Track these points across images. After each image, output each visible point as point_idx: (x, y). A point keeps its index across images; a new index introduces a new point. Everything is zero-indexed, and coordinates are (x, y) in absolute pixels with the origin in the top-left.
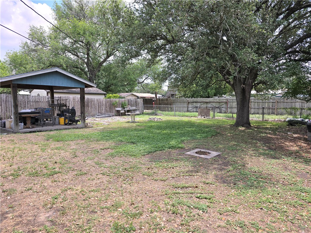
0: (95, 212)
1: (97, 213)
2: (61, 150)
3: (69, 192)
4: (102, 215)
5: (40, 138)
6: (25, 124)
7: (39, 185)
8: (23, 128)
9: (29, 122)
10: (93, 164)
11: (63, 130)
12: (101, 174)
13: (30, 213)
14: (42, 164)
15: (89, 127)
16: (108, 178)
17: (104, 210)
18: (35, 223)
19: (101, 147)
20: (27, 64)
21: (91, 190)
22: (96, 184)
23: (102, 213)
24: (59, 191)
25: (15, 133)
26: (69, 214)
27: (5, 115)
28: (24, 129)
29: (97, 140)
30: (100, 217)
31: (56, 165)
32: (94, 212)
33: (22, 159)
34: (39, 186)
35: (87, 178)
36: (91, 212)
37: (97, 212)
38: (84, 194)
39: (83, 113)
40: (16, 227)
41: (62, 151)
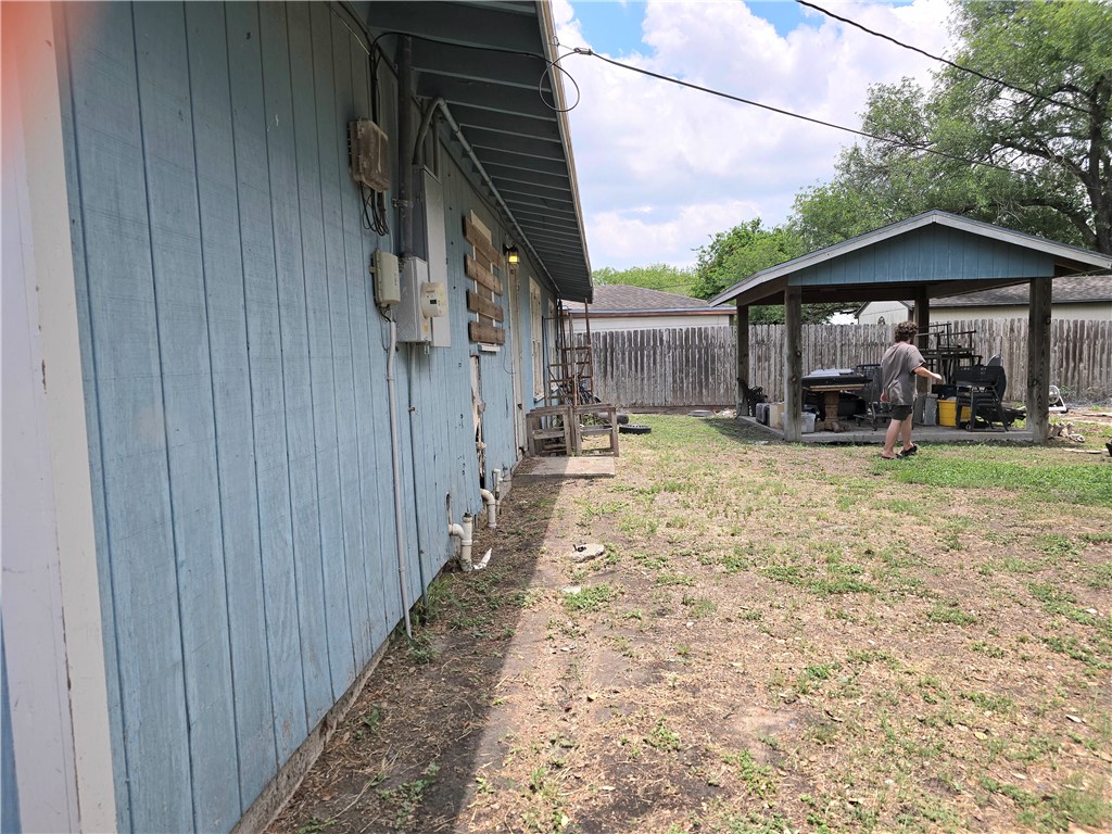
0: (948, 790)
1: (958, 798)
2: (905, 513)
3: (874, 670)
4: (980, 817)
5: (853, 464)
6: (822, 417)
7: (786, 612)
8: (813, 429)
9: (831, 410)
10: (1022, 592)
11: (946, 447)
12: (1045, 641)
13: (722, 691)
14: (821, 549)
15: (1064, 444)
16: (1072, 671)
17: (998, 799)
18: (722, 731)
19: (1089, 531)
20: (854, 220)
21: (969, 693)
22: (1005, 675)
23: (980, 806)
24: (840, 653)
25: (789, 442)
26: (840, 749)
27: (778, 389)
28: (815, 431)
29: (1081, 499)
30: (963, 822)
31: (871, 564)
32: (943, 785)
33: (771, 521)
34: (783, 618)
35: (968, 641)
36: (932, 783)
37: (958, 792)
38: (933, 697)
39: (1037, 381)
40: (668, 718)
41: (908, 518)
